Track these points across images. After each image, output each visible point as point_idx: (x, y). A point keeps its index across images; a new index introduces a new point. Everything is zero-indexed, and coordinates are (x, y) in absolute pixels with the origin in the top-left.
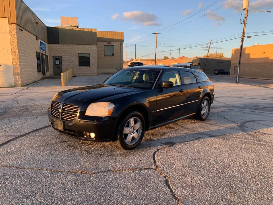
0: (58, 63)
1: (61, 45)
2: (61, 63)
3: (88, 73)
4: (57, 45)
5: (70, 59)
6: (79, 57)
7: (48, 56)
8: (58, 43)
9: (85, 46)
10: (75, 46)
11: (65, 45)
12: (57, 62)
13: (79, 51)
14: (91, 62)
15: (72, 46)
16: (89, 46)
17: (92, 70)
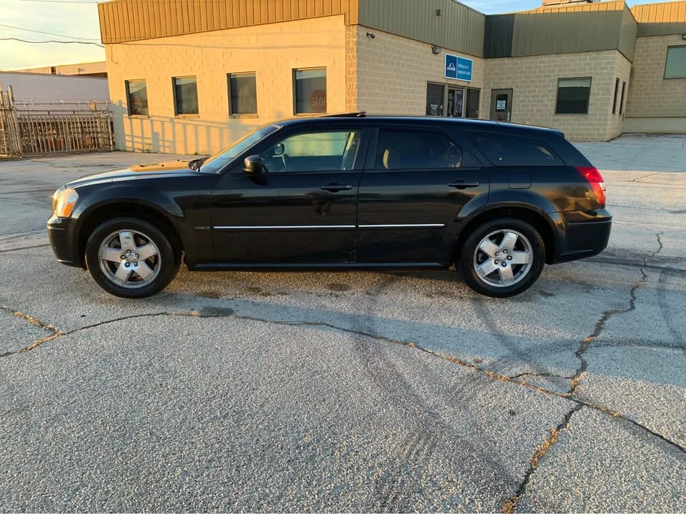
0: (503, 107)
1: (515, 60)
2: (509, 108)
3: (578, 134)
4: (506, 60)
5: (533, 96)
6: (560, 89)
7: (482, 90)
8: (509, 56)
9: (583, 55)
10: (553, 57)
11: (525, 60)
12: (501, 105)
13: (560, 71)
14: (590, 102)
15: (544, 58)
16: (594, 55)
17: (590, 124)
